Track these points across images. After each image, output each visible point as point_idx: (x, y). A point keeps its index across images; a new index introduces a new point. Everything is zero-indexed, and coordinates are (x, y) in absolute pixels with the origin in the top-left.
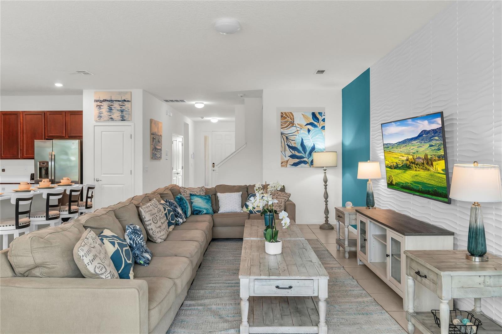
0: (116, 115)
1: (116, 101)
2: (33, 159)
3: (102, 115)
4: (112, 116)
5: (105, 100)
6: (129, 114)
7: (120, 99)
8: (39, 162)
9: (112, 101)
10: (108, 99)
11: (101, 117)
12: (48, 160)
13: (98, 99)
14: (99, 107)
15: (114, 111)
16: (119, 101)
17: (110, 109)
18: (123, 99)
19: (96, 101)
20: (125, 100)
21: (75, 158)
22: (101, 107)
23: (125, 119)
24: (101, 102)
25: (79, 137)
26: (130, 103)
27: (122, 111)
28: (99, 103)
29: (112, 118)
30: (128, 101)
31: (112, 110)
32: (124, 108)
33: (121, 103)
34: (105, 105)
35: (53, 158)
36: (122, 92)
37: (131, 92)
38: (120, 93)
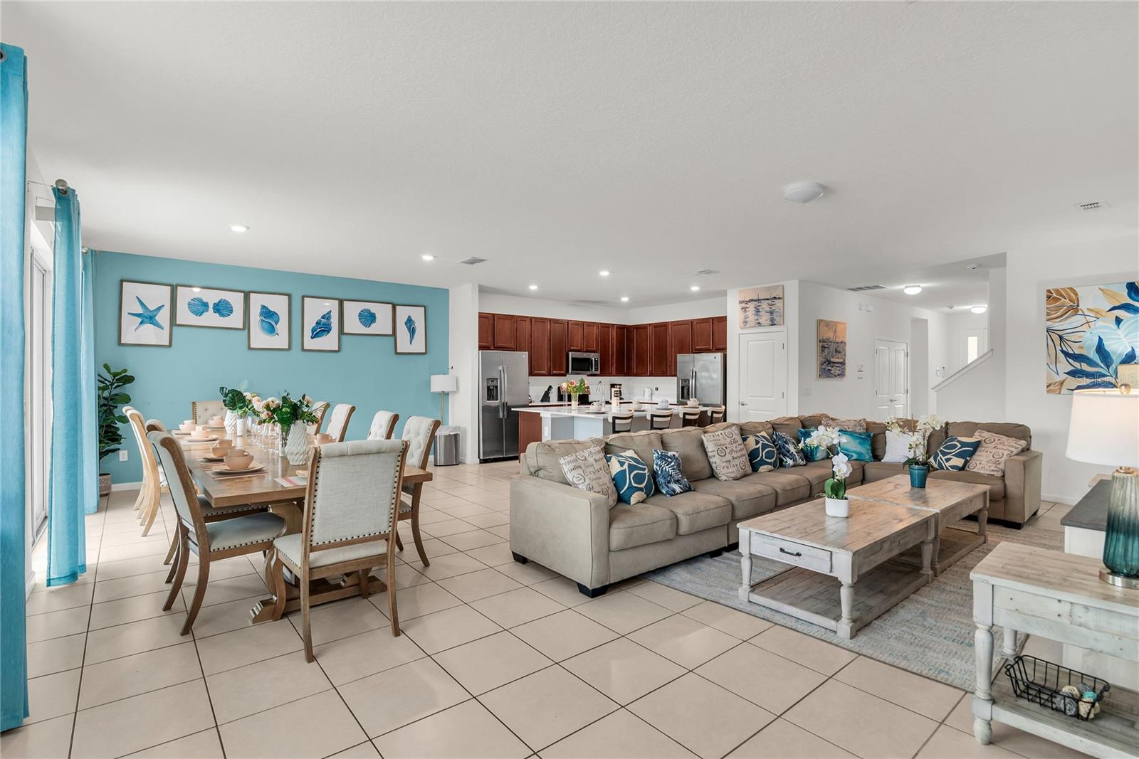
0: (765, 318)
1: (764, 299)
2: (676, 376)
3: (748, 319)
4: (760, 321)
5: (752, 300)
6: (781, 316)
7: (769, 297)
8: (682, 380)
9: (759, 300)
10: (754, 299)
11: (746, 322)
12: (688, 378)
13: (743, 299)
14: (745, 309)
15: (761, 314)
16: (768, 299)
17: (758, 311)
18: (773, 296)
19: (741, 302)
20: (775, 298)
21: (718, 376)
22: (747, 310)
23: (776, 323)
24: (747, 302)
25: (723, 349)
26: (781, 301)
27: (771, 313)
28: (744, 305)
29: (759, 323)
30: (779, 298)
31: (759, 312)
32: (773, 308)
33: (770, 301)
34: (752, 306)
35: (695, 376)
36: (771, 287)
37: (783, 286)
38: (769, 289)
